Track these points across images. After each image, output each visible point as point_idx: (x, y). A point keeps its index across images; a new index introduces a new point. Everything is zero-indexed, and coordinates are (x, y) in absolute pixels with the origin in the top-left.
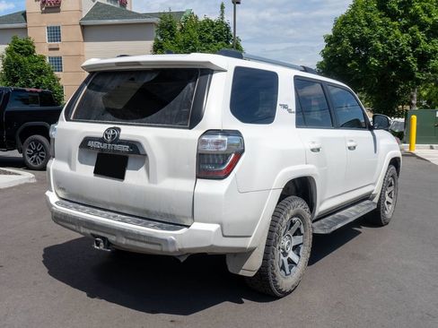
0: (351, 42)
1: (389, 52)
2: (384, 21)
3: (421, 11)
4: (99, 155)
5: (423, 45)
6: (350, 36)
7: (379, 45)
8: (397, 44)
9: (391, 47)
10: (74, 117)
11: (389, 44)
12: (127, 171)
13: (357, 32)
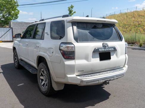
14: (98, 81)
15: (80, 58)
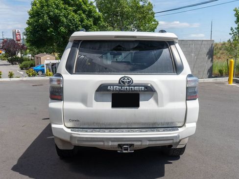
0: (49, 17)
1: (70, 24)
2: (65, 7)
3: (82, 3)
4: (113, 94)
5: (86, 21)
6: (48, 13)
7: (65, 20)
8: (74, 20)
9: (71, 21)
10: (75, 72)
11: (70, 20)
12: (140, 102)
13: (52, 11)
14: (103, 141)
15: (73, 99)
